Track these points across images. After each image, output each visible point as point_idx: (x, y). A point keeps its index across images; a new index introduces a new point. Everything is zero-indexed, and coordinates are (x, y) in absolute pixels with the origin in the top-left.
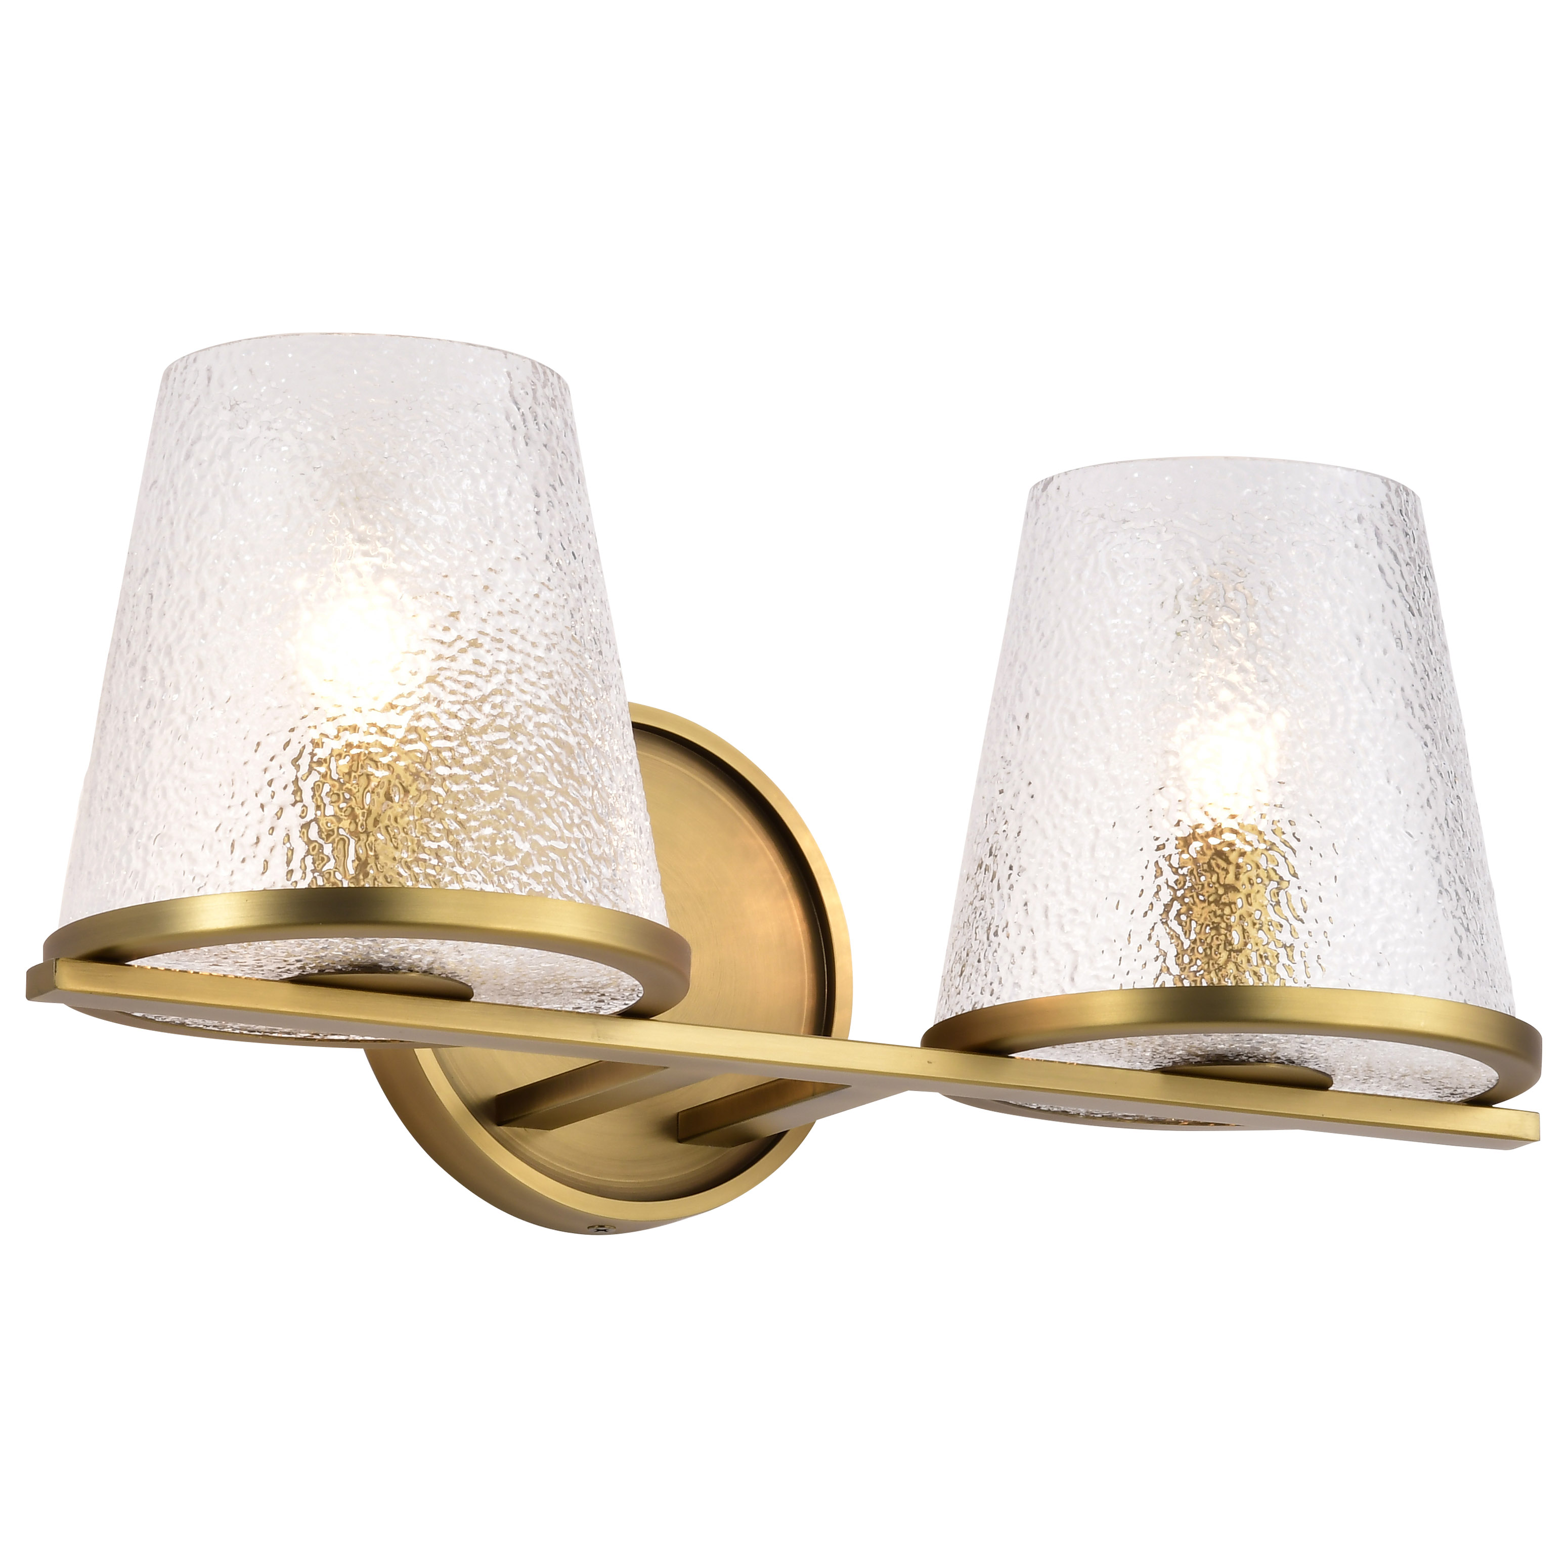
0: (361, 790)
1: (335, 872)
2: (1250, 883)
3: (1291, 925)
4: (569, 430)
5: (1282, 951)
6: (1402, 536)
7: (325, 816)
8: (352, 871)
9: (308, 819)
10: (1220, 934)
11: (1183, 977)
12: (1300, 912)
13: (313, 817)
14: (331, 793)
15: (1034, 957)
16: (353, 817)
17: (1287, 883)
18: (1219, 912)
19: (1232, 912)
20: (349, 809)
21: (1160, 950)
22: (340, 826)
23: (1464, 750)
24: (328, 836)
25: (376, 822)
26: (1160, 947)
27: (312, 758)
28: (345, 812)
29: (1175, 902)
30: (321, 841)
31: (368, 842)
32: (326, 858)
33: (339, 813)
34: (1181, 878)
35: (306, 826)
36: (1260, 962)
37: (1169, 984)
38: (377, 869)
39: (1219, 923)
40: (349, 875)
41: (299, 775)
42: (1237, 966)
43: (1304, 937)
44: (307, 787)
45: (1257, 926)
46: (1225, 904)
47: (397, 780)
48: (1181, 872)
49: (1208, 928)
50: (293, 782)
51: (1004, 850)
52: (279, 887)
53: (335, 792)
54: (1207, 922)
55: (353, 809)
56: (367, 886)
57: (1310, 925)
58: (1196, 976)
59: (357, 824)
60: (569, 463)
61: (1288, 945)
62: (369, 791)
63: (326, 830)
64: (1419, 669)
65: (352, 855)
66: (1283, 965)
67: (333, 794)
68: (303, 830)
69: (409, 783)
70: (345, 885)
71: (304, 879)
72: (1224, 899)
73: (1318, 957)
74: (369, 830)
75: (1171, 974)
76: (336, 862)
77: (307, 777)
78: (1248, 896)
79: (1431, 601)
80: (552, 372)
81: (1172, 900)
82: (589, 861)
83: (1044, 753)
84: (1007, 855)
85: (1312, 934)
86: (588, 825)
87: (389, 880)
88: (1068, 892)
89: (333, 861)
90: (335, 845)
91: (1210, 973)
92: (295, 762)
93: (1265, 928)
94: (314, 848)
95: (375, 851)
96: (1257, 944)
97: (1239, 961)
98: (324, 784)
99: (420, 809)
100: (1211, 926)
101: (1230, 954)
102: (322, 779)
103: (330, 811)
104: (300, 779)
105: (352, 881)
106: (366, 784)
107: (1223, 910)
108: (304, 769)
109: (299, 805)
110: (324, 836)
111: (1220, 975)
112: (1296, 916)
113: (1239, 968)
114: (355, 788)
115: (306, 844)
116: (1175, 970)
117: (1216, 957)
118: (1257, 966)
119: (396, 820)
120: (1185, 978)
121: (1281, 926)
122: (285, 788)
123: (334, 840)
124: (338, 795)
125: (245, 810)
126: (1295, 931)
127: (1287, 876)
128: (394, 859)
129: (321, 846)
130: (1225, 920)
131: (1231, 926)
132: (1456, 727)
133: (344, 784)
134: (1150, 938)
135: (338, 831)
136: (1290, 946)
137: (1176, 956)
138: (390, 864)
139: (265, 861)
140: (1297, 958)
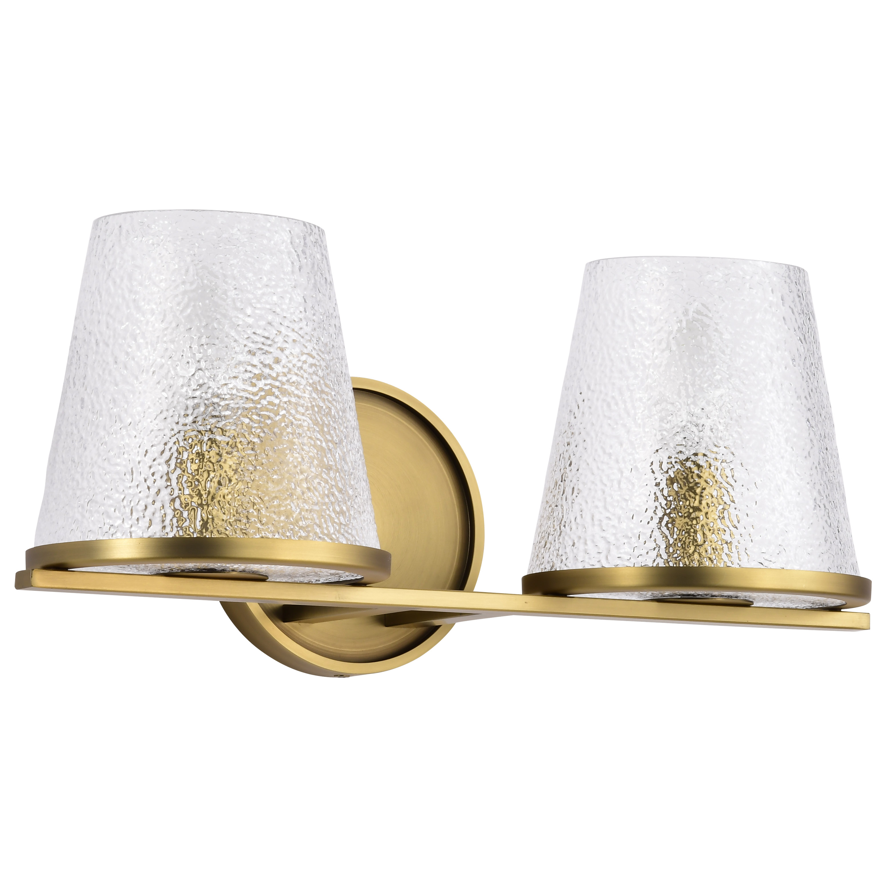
0: (204, 480)
1: (189, 528)
2: (708, 506)
3: (730, 530)
4: (324, 259)
5: (725, 546)
6: (796, 297)
7: (184, 495)
8: (199, 528)
9: (174, 496)
10: (690, 536)
11: (669, 560)
12: (736, 523)
13: (177, 495)
14: (188, 481)
15: (586, 544)
16: (200, 495)
17: (729, 506)
18: (690, 523)
19: (697, 523)
20: (198, 491)
21: (656, 544)
22: (193, 500)
23: (830, 418)
24: (186, 507)
25: (213, 498)
26: (657, 543)
27: (177, 461)
28: (195, 492)
29: (665, 516)
30: (181, 509)
31: (208, 510)
32: (184, 519)
33: (192, 493)
34: (669, 503)
35: (173, 500)
36: (712, 552)
37: (662, 565)
38: (213, 526)
39: (690, 529)
40: (197, 529)
41: (170, 471)
42: (700, 554)
43: (738, 537)
44: (174, 477)
45: (712, 531)
46: (693, 519)
47: (225, 474)
48: (668, 499)
49: (684, 532)
50: (166, 474)
51: (570, 478)
52: (157, 536)
53: (190, 481)
54: (683, 528)
55: (200, 491)
56: (207, 537)
57: (741, 530)
58: (677, 560)
59: (202, 499)
60: (324, 279)
61: (729, 542)
62: (209, 481)
63: (185, 503)
64: (805, 375)
65: (199, 518)
66: (726, 554)
67: (189, 482)
68: (172, 503)
69: (232, 476)
70: (195, 536)
71: (172, 531)
72: (693, 515)
73: (746, 549)
74: (209, 503)
75: (662, 558)
76: (190, 521)
77: (174, 471)
78: (707, 513)
79: (813, 332)
80: (315, 226)
81: (664, 515)
82: (333, 515)
83: (593, 424)
84: (571, 481)
85: (743, 535)
86: (333, 495)
87: (220, 533)
88: (605, 508)
89: (188, 521)
90: (190, 512)
91: (684, 558)
92: (167, 462)
93: (716, 532)
94: (177, 514)
95: (212, 516)
96: (711, 542)
97: (701, 551)
98: (183, 475)
99: (238, 490)
100: (686, 531)
101: (696, 548)
102: (182, 473)
103: (187, 492)
104: (170, 473)
105: (199, 533)
106: (207, 477)
107: (692, 522)
108: (173, 466)
109: (169, 488)
110: (183, 506)
111: (690, 560)
112: (733, 525)
113: (701, 555)
114: (201, 478)
115: (173, 511)
116: (665, 556)
117: (688, 549)
118: (711, 554)
119: (224, 497)
120: (670, 561)
121: (725, 531)
122: (161, 477)
123: (189, 509)
124: (191, 482)
125: (139, 489)
126: (732, 534)
127: (729, 502)
128: (223, 520)
129: (182, 513)
130: (694, 528)
131: (697, 531)
132: (825, 405)
133: (195, 476)
134: (651, 537)
135: (191, 504)
136: (730, 543)
137: (665, 548)
138: (220, 523)
139: (150, 520)
140: (734, 549)
